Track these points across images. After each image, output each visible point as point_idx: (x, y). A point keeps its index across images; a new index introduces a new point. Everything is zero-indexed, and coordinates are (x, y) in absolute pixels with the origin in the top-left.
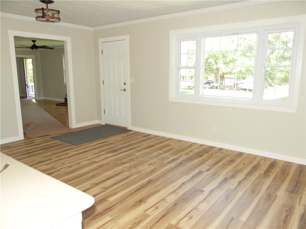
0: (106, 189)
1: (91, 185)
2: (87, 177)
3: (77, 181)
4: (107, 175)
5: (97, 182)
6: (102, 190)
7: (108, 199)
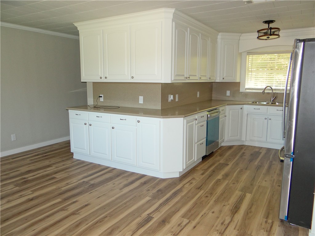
0: (62, 209)
1: (80, 212)
2: (86, 223)
3: (98, 217)
4: (58, 229)
5: (72, 217)
6: (67, 208)
7: (61, 200)
